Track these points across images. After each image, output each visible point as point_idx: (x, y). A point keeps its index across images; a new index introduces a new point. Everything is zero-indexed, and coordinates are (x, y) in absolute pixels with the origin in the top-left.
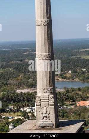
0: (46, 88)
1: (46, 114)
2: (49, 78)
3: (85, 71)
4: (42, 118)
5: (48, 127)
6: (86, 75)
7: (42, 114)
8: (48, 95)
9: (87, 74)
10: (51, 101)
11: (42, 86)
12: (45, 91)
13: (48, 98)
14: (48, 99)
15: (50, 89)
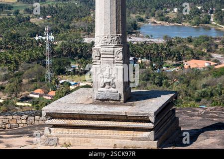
0: (110, 35)
2: (116, 18)
3: (202, 9)
4: (102, 86)
5: (112, 100)
6: (202, 16)
8: (114, 48)
9: (204, 15)
10: (118, 57)
12: (109, 40)
13: (114, 52)
14: (114, 54)
15: (117, 38)
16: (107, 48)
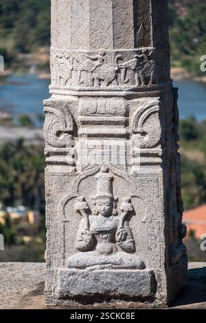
0: (111, 50)
1: (108, 214)
4: (83, 244)
5: (124, 297)
7: (84, 220)
8: (127, 97)
10: (144, 134)
11: (85, 39)
12: (109, 69)
13: (127, 114)
14: (126, 124)
15: (140, 60)
16: (101, 101)
